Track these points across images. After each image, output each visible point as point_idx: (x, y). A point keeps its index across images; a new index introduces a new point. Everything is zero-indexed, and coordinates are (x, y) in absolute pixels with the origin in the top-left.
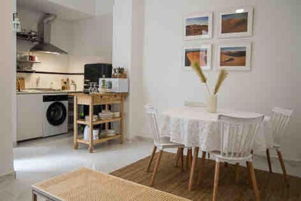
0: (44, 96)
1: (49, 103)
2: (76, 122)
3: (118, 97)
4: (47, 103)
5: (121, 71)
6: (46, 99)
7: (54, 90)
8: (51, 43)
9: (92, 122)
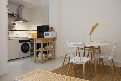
0: (20, 40)
1: (22, 43)
2: (35, 51)
3: (52, 40)
4: (21, 43)
5: (52, 28)
6: (21, 41)
7: (24, 38)
8: (23, 18)
9: (42, 50)
